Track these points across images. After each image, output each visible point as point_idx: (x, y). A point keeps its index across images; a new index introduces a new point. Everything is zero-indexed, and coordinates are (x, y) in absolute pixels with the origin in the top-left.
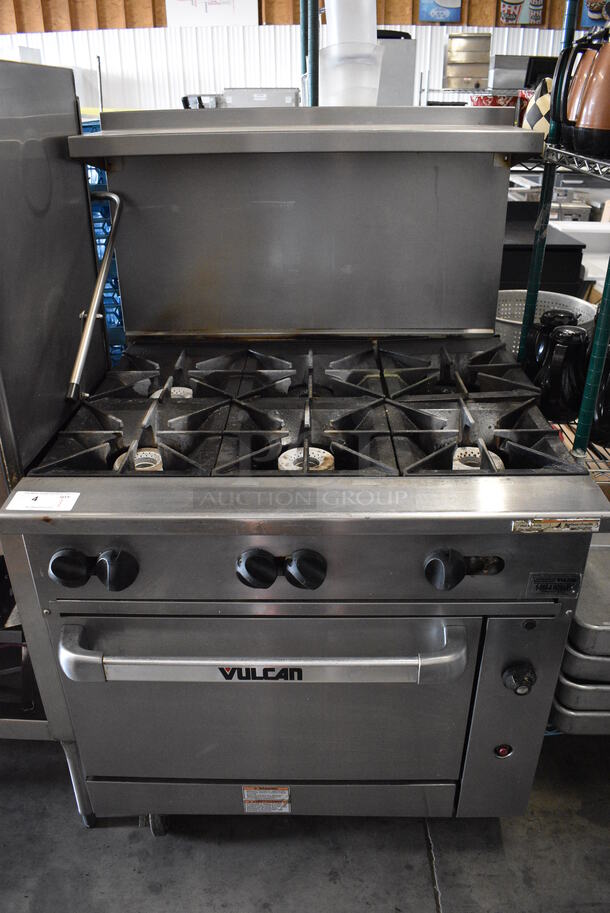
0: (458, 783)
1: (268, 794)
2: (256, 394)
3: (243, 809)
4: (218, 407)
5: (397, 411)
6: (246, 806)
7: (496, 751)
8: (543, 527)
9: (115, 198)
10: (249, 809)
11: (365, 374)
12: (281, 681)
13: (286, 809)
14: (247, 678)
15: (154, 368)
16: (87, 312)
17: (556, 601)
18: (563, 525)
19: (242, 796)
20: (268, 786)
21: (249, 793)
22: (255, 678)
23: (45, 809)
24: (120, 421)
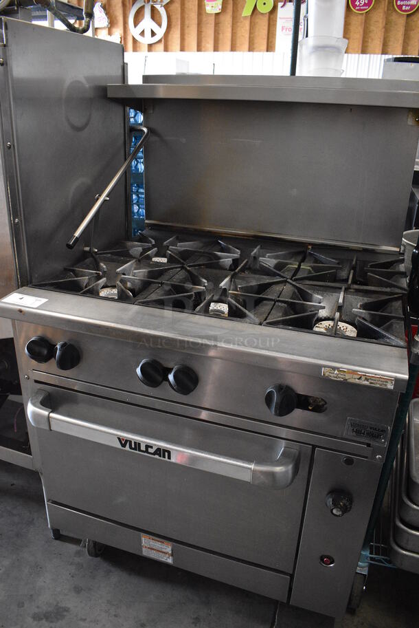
0: (292, 576)
1: (158, 545)
2: (203, 265)
3: (142, 551)
4: (172, 269)
5: (292, 288)
6: (144, 549)
7: (322, 558)
8: (347, 377)
9: (145, 130)
10: (146, 553)
11: (287, 264)
12: (157, 456)
13: (170, 561)
14: (135, 449)
15: (151, 242)
16: (100, 196)
17: (369, 445)
18: (363, 378)
19: (141, 542)
20: (159, 539)
21: (146, 541)
22: (140, 450)
23: (33, 519)
24: (105, 267)
